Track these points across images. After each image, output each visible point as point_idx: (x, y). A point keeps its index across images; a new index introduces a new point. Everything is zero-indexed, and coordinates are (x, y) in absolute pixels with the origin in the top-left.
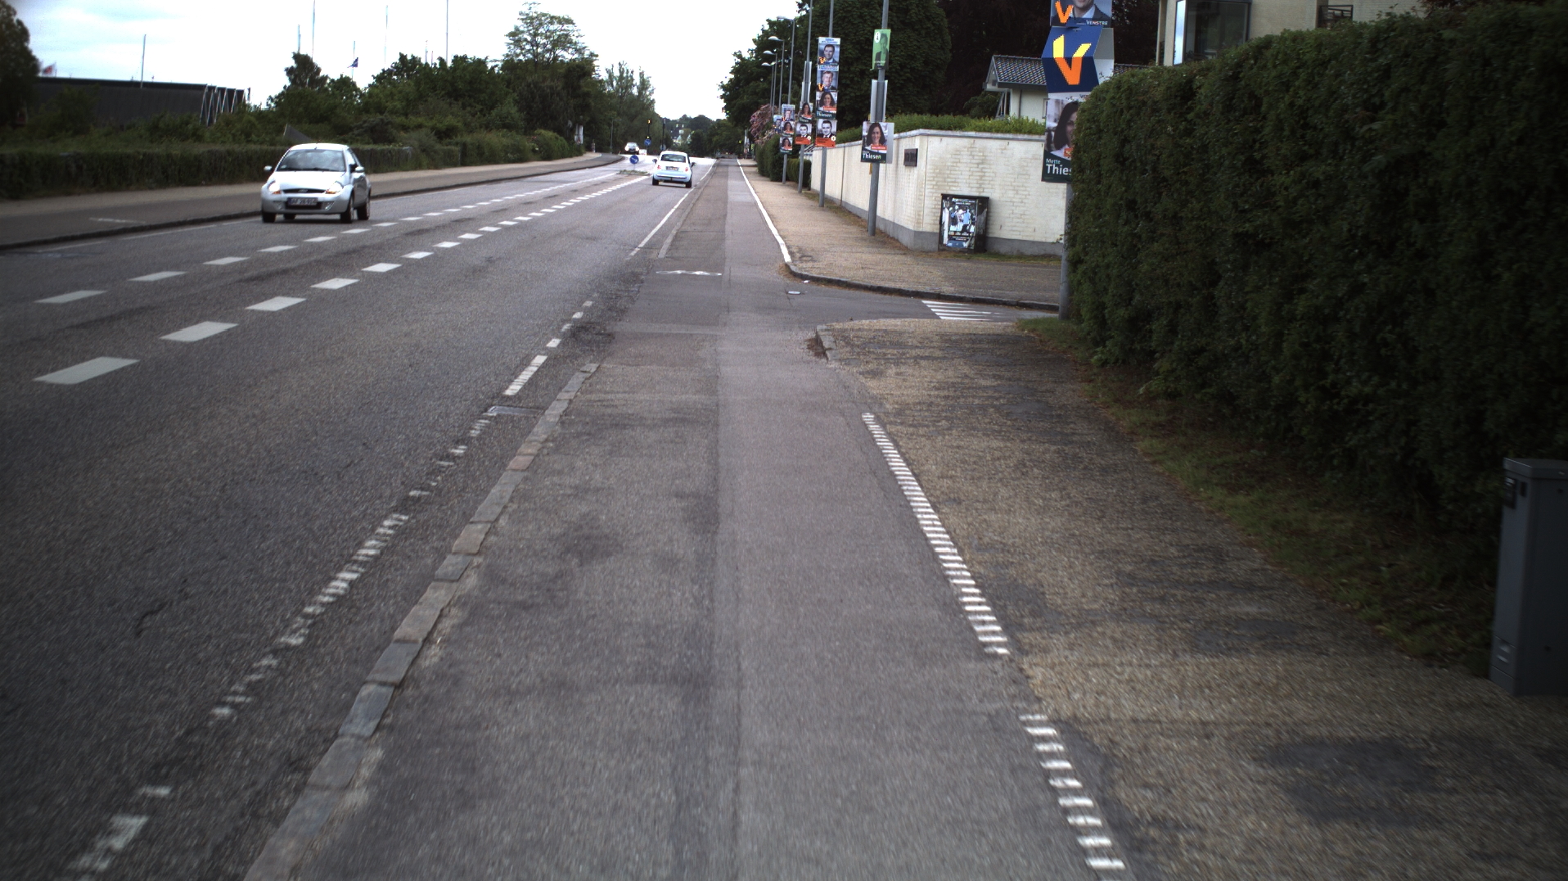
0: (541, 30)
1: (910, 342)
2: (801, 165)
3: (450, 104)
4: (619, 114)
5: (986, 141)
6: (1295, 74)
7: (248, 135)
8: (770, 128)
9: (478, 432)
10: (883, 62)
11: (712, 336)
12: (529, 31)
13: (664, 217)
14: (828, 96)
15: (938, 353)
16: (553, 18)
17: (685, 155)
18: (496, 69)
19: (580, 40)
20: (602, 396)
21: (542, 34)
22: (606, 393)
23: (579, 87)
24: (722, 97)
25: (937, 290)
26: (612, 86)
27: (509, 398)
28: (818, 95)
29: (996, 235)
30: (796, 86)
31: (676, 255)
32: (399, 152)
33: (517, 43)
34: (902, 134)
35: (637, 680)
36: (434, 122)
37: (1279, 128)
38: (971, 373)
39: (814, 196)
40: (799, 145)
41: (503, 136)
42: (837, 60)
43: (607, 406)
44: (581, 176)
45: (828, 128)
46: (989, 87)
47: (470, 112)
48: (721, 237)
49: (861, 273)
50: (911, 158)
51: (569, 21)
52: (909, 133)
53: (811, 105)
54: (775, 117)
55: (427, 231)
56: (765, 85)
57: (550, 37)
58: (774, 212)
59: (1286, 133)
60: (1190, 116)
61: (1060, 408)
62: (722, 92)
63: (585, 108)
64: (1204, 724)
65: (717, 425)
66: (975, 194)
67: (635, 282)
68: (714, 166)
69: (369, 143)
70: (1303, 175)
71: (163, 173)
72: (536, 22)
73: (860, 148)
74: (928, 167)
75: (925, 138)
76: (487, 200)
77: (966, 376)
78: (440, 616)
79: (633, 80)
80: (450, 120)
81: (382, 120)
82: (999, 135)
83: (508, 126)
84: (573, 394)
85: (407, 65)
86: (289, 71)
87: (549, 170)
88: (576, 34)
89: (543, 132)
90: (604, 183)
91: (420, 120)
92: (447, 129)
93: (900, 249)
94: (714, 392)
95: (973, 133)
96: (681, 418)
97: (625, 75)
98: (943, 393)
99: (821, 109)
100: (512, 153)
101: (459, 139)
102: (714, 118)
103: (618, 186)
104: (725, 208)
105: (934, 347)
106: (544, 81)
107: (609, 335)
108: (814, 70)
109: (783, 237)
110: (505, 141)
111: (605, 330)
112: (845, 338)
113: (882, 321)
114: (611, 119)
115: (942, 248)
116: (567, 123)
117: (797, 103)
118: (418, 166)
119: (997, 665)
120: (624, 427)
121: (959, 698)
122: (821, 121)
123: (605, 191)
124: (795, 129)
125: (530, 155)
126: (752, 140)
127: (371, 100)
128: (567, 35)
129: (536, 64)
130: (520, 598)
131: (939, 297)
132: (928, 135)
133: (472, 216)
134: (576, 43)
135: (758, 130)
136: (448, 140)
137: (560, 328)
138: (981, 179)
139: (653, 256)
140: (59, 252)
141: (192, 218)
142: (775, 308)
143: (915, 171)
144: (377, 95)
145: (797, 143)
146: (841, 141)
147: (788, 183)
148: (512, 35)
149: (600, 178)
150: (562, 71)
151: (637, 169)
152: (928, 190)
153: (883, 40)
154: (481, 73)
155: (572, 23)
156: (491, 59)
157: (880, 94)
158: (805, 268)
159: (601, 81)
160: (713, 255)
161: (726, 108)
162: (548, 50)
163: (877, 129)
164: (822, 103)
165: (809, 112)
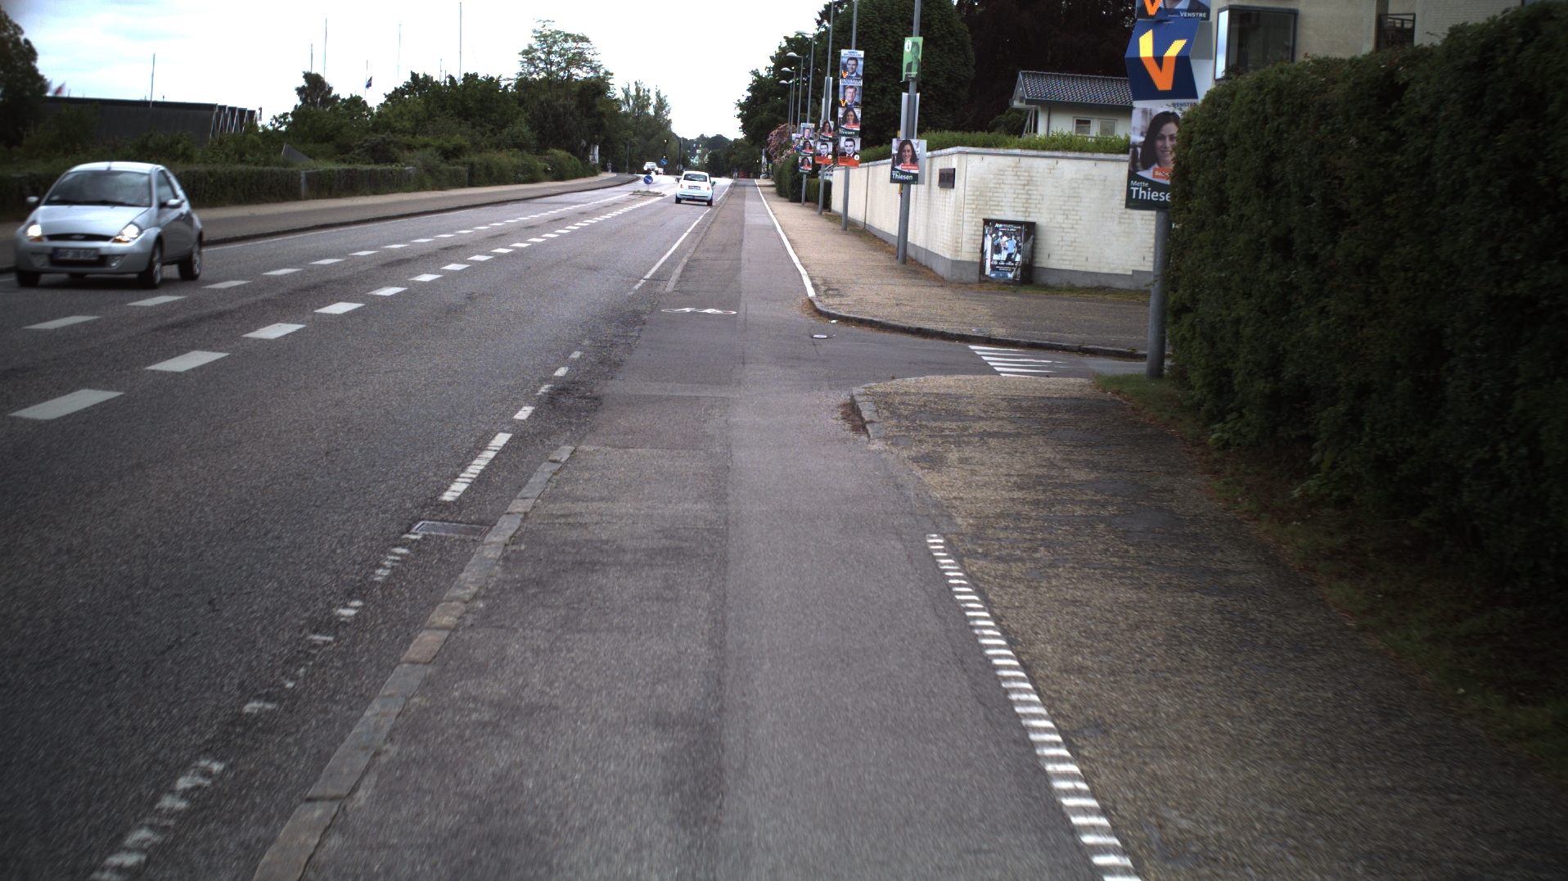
0: (555, 48)
2: (822, 185)
3: (460, 123)
4: (635, 134)
5: (1031, 159)
7: (242, 155)
8: (788, 147)
9: (386, 573)
10: (914, 73)
11: (723, 399)
12: (542, 49)
13: (675, 242)
14: (851, 113)
15: (1009, 428)
16: (567, 35)
17: (707, 174)
18: (510, 87)
19: (595, 58)
20: (569, 506)
21: (556, 52)
22: (576, 500)
23: (594, 106)
24: (739, 116)
25: (985, 332)
26: (629, 105)
27: (446, 504)
28: (840, 112)
29: (1044, 265)
30: (815, 105)
31: (686, 288)
32: (401, 172)
33: (531, 61)
34: (935, 152)
36: (441, 141)
38: (1058, 459)
39: (835, 218)
40: (819, 165)
41: (513, 156)
42: (861, 74)
43: (572, 526)
44: (594, 196)
45: (851, 146)
46: (1016, 104)
47: (479, 132)
48: (737, 268)
49: (896, 310)
50: (948, 179)
51: (584, 39)
52: (945, 151)
53: (832, 123)
54: (794, 135)
55: (408, 261)
56: (783, 104)
57: (564, 55)
58: (793, 236)
61: (1192, 521)
62: (738, 111)
63: (600, 128)
66: (1022, 219)
67: (635, 324)
68: (731, 186)
69: (369, 164)
72: (550, 40)
73: (889, 167)
74: (967, 188)
75: (964, 157)
76: (486, 224)
77: (1053, 465)
79: (649, 98)
80: (458, 139)
81: (383, 139)
82: (1047, 153)
83: (520, 146)
84: (531, 502)
85: (419, 83)
86: (300, 91)
87: (560, 191)
88: (592, 52)
89: (556, 151)
90: (616, 205)
91: (427, 139)
92: (455, 149)
93: (936, 280)
94: (723, 498)
95: (1018, 151)
97: (641, 94)
98: (1029, 496)
99: (844, 126)
100: (523, 173)
101: (466, 159)
102: (731, 138)
103: (630, 208)
104: (742, 233)
105: (1002, 419)
106: (557, 100)
107: (596, 399)
108: (836, 87)
109: (805, 267)
110: (515, 160)
111: (591, 392)
112: (888, 406)
114: (627, 139)
115: (983, 279)
116: (580, 142)
117: (817, 123)
118: (422, 187)
120: (592, 567)
122: (843, 139)
123: (615, 214)
124: (815, 148)
125: (542, 174)
126: (769, 159)
127: (379, 118)
128: (581, 54)
129: (550, 83)
131: (989, 341)
132: (967, 153)
133: (464, 243)
134: (591, 62)
135: (776, 149)
136: (455, 160)
137: (535, 390)
138: (1026, 203)
139: (659, 290)
142: (798, 358)
143: (952, 193)
144: (386, 115)
145: (817, 162)
147: (807, 204)
148: (525, 53)
149: (611, 199)
150: (576, 89)
151: (651, 190)
152: (967, 215)
153: (915, 48)
154: (492, 90)
155: (587, 40)
156: (503, 77)
157: (911, 108)
158: (832, 305)
159: (616, 101)
160: (727, 289)
161: (743, 127)
162: (562, 69)
163: (908, 147)
164: (844, 120)
165: (830, 130)
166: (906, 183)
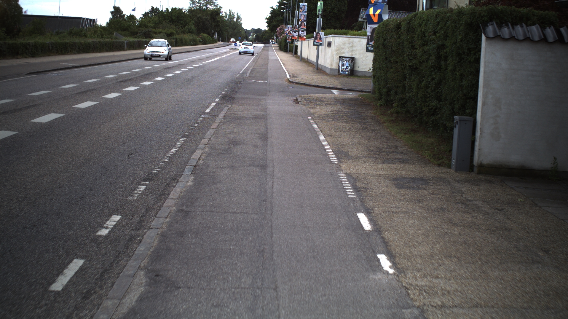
1: (324, 100)
2: (294, 47)
3: (171, 25)
4: (229, 28)
5: (354, 38)
6: (422, 22)
7: (102, 35)
9: (200, 121)
10: (320, 12)
11: (265, 98)
13: (247, 64)
14: (303, 23)
15: (333, 103)
17: (251, 43)
18: (186, 12)
20: (234, 112)
22: (235, 111)
23: (216, 19)
24: (266, 22)
25: (336, 86)
26: (227, 18)
27: (207, 113)
28: (300, 23)
29: (357, 70)
30: (292, 19)
31: (252, 76)
33: (193, 3)
34: (327, 36)
35: (250, 166)
36: (165, 31)
37: (418, 37)
38: (342, 108)
39: (298, 57)
40: (294, 39)
41: (189, 36)
42: (306, 11)
43: (236, 115)
44: (217, 50)
45: (303, 34)
46: (360, 20)
47: (177, 27)
48: (267, 70)
49: (312, 81)
50: (330, 44)
52: (329, 36)
53: (297, 26)
56: (281, 18)
57: (205, 1)
58: (284, 62)
59: (420, 38)
60: (399, 33)
61: (365, 116)
62: (266, 21)
63: (218, 26)
64: (380, 174)
65: (267, 119)
66: (350, 56)
67: (240, 84)
68: (263, 47)
69: (144, 38)
70: (423, 49)
71: (79, 49)
73: (313, 41)
74: (335, 47)
75: (334, 38)
76: (187, 58)
77: (340, 109)
78: (201, 155)
79: (234, 16)
80: (171, 30)
81: (148, 30)
82: (358, 37)
83: (190, 32)
84: (226, 112)
85: (154, 11)
86: (112, 13)
87: (205, 48)
89: (203, 34)
90: (226, 53)
91: (161, 30)
92: (170, 33)
93: (326, 74)
94: (266, 112)
95: (349, 36)
96: (257, 118)
97: (231, 14)
98: (332, 113)
99: (301, 27)
100: (192, 42)
101: (174, 37)
102: (263, 29)
103: (229, 54)
104: (268, 61)
105: (332, 101)
106: (203, 17)
107: (233, 98)
108: (299, 14)
109: (287, 71)
110: (190, 38)
112: (305, 99)
113: (317, 95)
114: (226, 30)
115: (339, 74)
116: (211, 31)
119: (334, 165)
120: (241, 119)
121: (324, 170)
122: (301, 31)
123: (226, 55)
124: (292, 34)
125: (199, 43)
126: (277, 37)
127: (142, 23)
129: (200, 10)
130: (220, 152)
131: (336, 89)
132: (335, 37)
134: (215, 3)
135: (279, 34)
136: (170, 37)
137: (218, 96)
138: (352, 52)
139: (245, 76)
140: (56, 73)
141: (93, 64)
142: (284, 91)
143: (331, 48)
144: (144, 21)
145: (293, 38)
146: (308, 38)
147: (290, 53)
149: (224, 51)
150: (210, 13)
151: (237, 48)
152: (335, 55)
153: (321, 5)
154: (181, 13)
156: (184, 8)
157: (320, 23)
158: (294, 80)
159: (223, 17)
160: (264, 76)
161: (268, 26)
162: (204, 6)
163: (319, 34)
164: (301, 25)
165: (297, 28)
166: (318, 46)
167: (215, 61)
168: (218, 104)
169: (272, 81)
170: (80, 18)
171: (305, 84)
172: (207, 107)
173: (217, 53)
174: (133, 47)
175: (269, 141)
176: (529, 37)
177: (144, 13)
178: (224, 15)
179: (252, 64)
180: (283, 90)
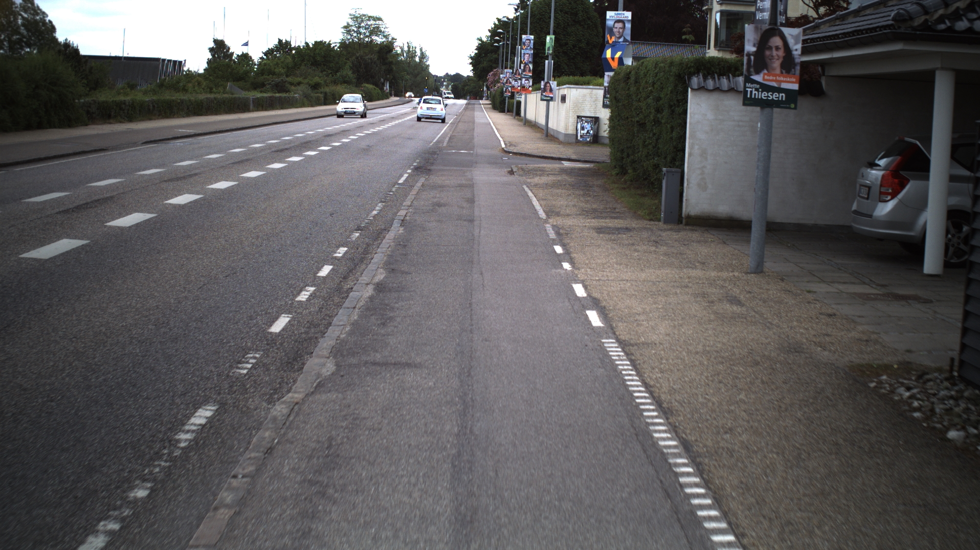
0: (363, 25)
1: (548, 170)
2: (515, 103)
3: (314, 70)
4: (408, 74)
7: (211, 89)
8: (499, 82)
10: (551, 52)
11: (470, 170)
12: (355, 25)
14: (527, 66)
16: (370, 17)
19: (386, 30)
21: (363, 27)
22: (434, 181)
23: (387, 58)
24: (471, 63)
25: (569, 157)
26: (404, 57)
27: (400, 184)
28: (523, 66)
29: (602, 135)
30: (512, 58)
31: (450, 145)
32: (293, 97)
33: (349, 32)
34: (560, 87)
35: (457, 220)
36: (308, 80)
38: (567, 178)
39: (521, 120)
40: (514, 92)
41: (345, 88)
42: (532, 47)
43: (436, 184)
45: (529, 83)
47: (326, 74)
48: (472, 138)
50: (563, 99)
51: (380, 19)
52: (562, 87)
53: (519, 70)
54: (501, 76)
56: (495, 56)
57: (368, 28)
58: (499, 127)
61: (593, 184)
62: (470, 61)
63: (390, 71)
64: (586, 226)
65: (473, 187)
66: (593, 116)
67: (435, 154)
68: (466, 105)
69: (276, 93)
72: (359, 20)
73: (540, 94)
74: (571, 103)
75: (569, 89)
77: (564, 179)
78: (407, 213)
79: (416, 52)
80: (317, 79)
81: (282, 80)
83: (347, 82)
84: (422, 183)
85: (283, 46)
86: (211, 50)
87: (373, 107)
88: (384, 26)
89: (367, 85)
90: (405, 114)
91: (300, 79)
92: (315, 84)
93: (558, 142)
94: (472, 181)
95: (591, 87)
97: (411, 49)
98: (553, 182)
99: (524, 73)
101: (322, 90)
102: (465, 75)
104: (474, 125)
106: (366, 55)
107: (429, 170)
109: (502, 138)
111: (427, 168)
112: (522, 169)
113: (538, 165)
114: (403, 77)
115: (577, 141)
116: (380, 80)
117: (512, 68)
118: (303, 105)
119: (542, 220)
120: (443, 187)
122: (524, 79)
124: (512, 83)
126: (488, 89)
127: (264, 67)
128: (378, 27)
129: (360, 44)
130: (425, 211)
131: (569, 160)
132: (572, 88)
134: (384, 32)
135: (492, 83)
136: (316, 91)
137: (410, 167)
138: (595, 109)
142: (496, 163)
143: (565, 105)
144: (269, 64)
145: (513, 90)
147: (508, 113)
148: (345, 27)
149: (403, 111)
150: (377, 49)
152: (571, 114)
153: (551, 41)
154: (330, 51)
155: (382, 20)
157: (550, 67)
158: (512, 149)
159: (398, 54)
160: (469, 144)
161: (473, 70)
162: (367, 37)
163: (548, 85)
164: (524, 70)
165: (519, 74)
166: (548, 101)
167: (393, 126)
168: (410, 175)
169: (480, 151)
170: (157, 60)
171: (526, 155)
172: (399, 179)
173: (393, 114)
174: (262, 107)
175: (476, 203)
176: (734, 88)
177: (265, 50)
178: (399, 52)
179: (450, 130)
180: (493, 162)
